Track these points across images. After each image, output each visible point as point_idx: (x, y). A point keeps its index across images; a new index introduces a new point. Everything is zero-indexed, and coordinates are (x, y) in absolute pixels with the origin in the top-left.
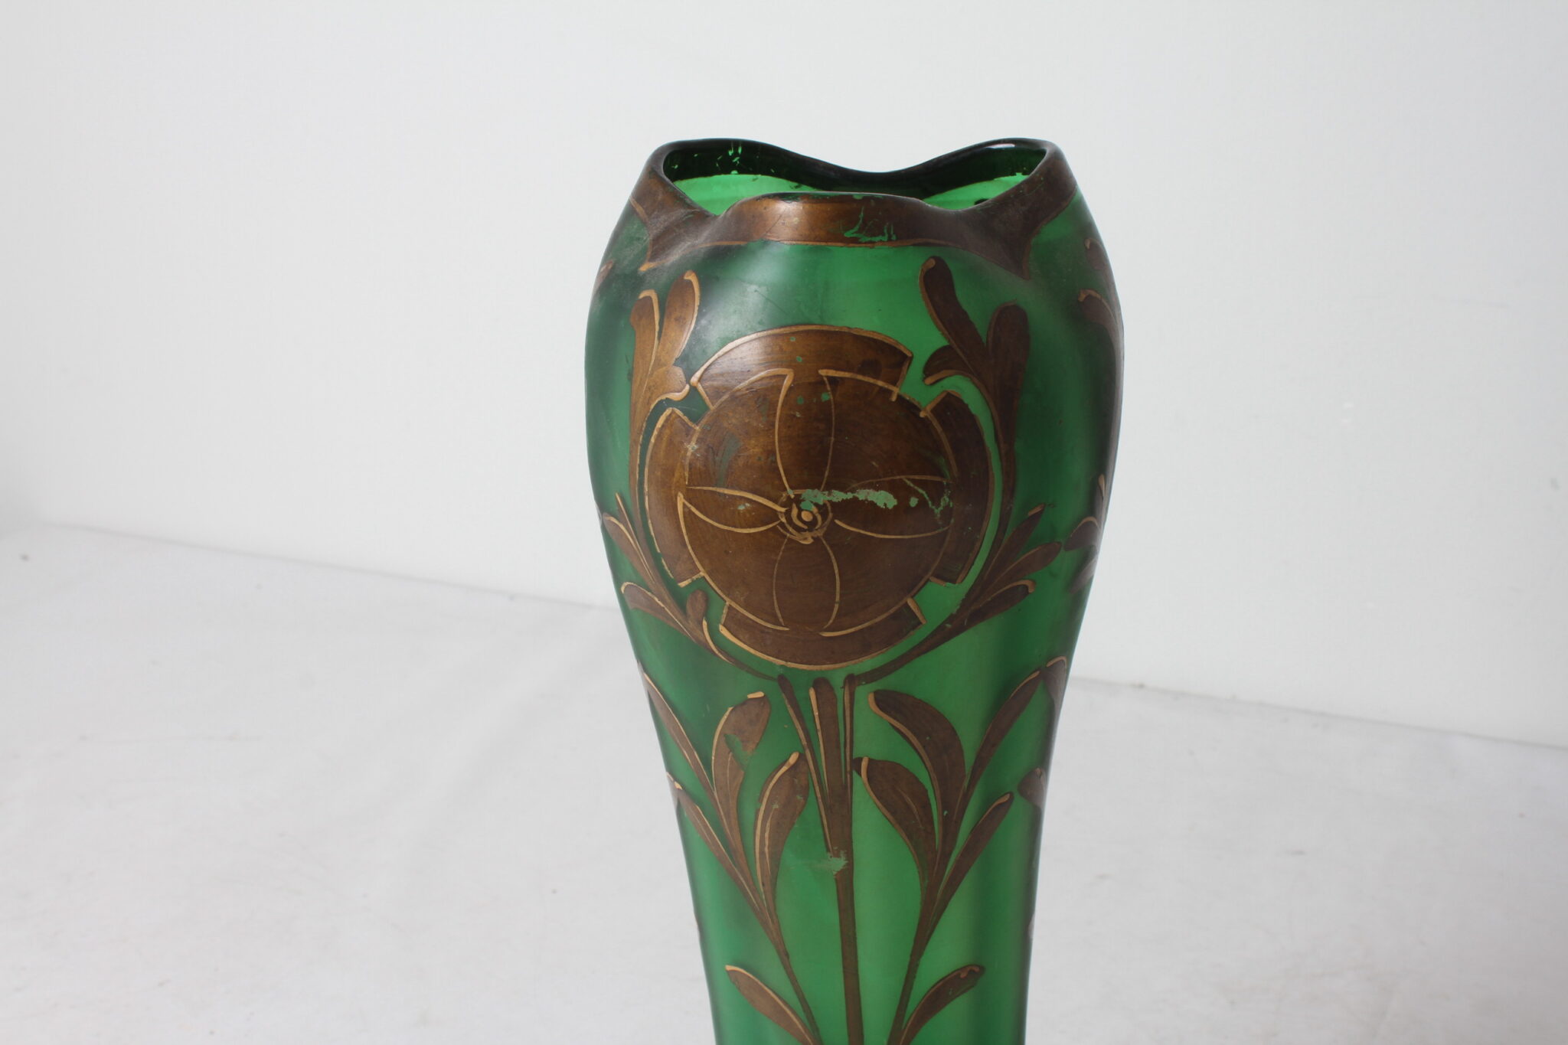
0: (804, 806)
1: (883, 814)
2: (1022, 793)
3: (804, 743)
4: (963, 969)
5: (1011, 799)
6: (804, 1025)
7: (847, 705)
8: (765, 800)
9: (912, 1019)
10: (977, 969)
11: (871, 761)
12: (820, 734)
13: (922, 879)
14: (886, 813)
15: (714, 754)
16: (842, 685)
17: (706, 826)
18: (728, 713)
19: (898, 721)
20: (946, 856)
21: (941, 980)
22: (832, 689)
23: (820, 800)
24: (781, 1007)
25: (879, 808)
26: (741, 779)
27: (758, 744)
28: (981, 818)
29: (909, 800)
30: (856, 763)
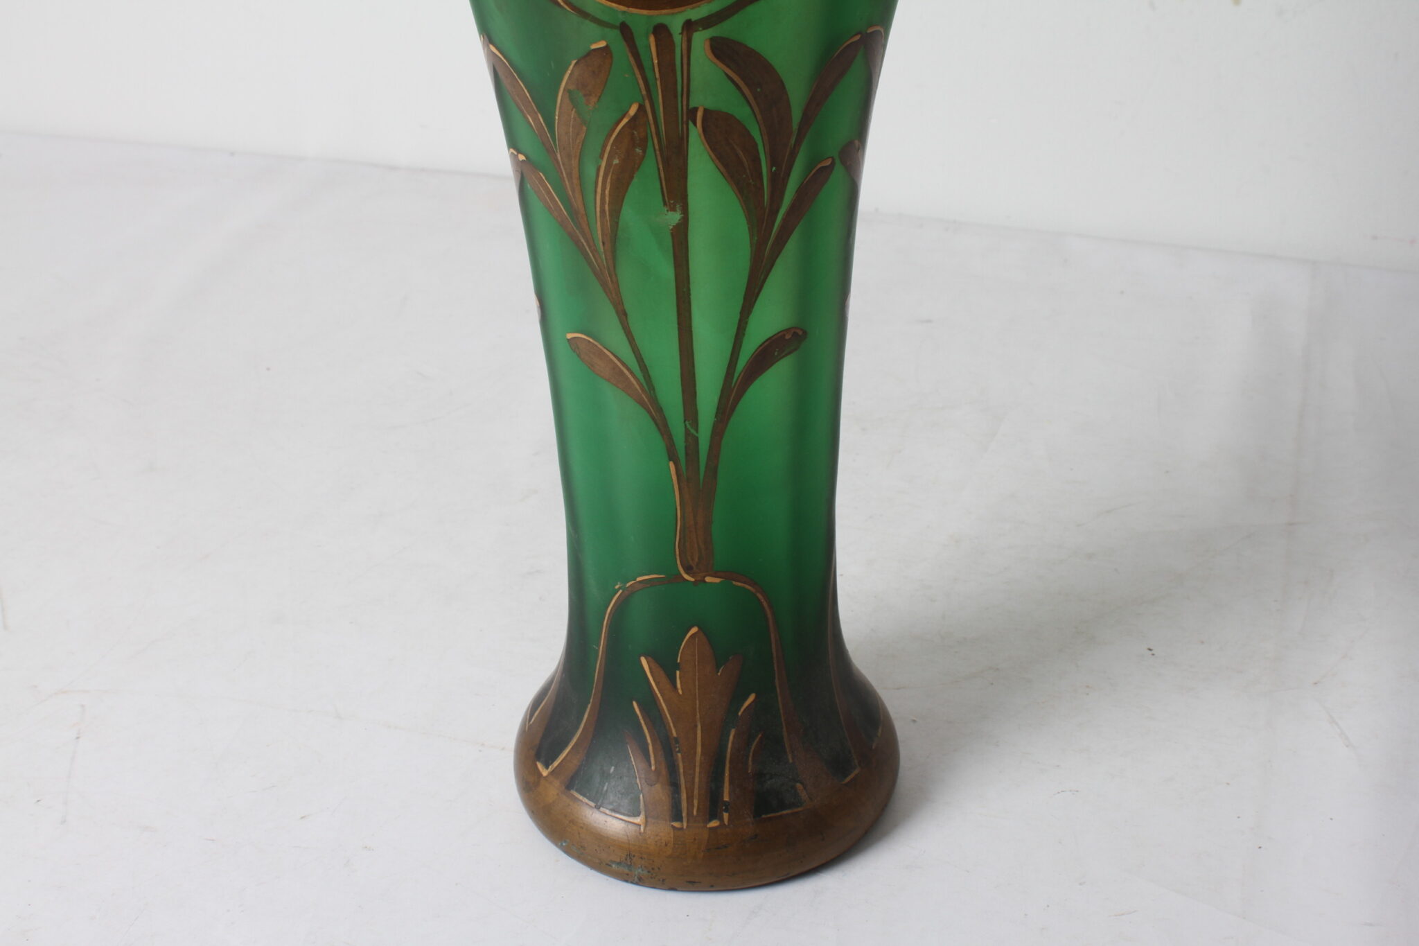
0: (643, 158)
1: (717, 167)
2: (843, 163)
3: (644, 92)
4: (788, 330)
5: (833, 164)
6: (640, 385)
7: (685, 52)
8: (606, 156)
9: (741, 377)
10: (800, 333)
11: (706, 111)
12: (658, 83)
13: (751, 236)
14: (719, 165)
15: (557, 113)
16: (680, 31)
17: (549, 193)
18: (571, 67)
19: (732, 70)
20: (774, 213)
21: (767, 340)
22: (670, 35)
23: (658, 152)
24: (620, 368)
25: (713, 160)
26: (583, 136)
27: (600, 97)
28: (805, 180)
29: (741, 153)
30: (692, 113)
